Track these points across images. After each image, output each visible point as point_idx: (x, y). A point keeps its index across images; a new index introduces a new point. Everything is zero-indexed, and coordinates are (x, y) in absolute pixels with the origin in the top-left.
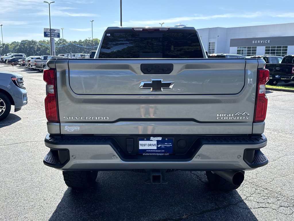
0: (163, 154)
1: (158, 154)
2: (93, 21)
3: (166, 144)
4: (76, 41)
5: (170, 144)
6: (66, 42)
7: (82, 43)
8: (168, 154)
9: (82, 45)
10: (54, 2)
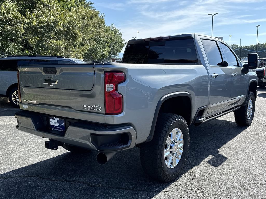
0: (60, 130)
1: (58, 130)
2: (259, 26)
3: (61, 124)
4: (248, 46)
5: (63, 124)
6: (238, 47)
7: (253, 47)
8: (63, 131)
9: (253, 50)
10: (217, 13)
